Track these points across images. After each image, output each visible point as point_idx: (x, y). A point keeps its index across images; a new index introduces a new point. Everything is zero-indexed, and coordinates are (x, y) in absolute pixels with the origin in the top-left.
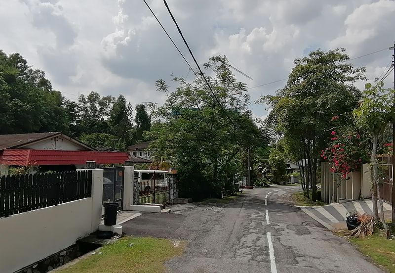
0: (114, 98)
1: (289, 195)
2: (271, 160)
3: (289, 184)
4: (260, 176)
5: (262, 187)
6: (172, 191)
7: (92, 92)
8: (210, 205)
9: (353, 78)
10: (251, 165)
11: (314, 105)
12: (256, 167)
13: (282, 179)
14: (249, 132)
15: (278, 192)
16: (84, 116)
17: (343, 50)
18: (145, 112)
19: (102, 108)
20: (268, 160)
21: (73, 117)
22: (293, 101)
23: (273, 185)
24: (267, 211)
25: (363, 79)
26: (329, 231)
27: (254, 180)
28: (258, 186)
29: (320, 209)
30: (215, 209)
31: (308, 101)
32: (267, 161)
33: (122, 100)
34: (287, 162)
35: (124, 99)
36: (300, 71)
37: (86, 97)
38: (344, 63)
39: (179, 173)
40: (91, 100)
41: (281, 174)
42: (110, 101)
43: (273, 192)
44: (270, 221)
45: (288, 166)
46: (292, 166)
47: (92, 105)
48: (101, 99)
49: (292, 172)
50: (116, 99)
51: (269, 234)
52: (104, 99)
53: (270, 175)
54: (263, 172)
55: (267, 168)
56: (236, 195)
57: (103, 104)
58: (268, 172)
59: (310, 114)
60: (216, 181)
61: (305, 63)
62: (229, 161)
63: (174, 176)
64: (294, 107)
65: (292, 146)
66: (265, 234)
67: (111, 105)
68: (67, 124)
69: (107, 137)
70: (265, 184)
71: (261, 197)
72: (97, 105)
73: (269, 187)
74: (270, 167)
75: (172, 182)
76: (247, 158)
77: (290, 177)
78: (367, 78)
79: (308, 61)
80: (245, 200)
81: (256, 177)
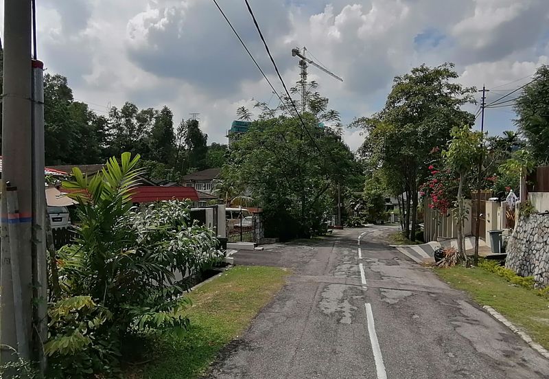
0: (157, 112)
1: (386, 236)
2: (366, 195)
3: (388, 224)
4: (353, 214)
5: (355, 227)
6: (258, 231)
7: (126, 104)
8: (300, 245)
9: (460, 101)
10: (342, 201)
11: (415, 133)
12: (348, 203)
13: (379, 218)
14: (342, 166)
15: (375, 232)
16: (118, 136)
17: (452, 65)
18: (199, 130)
19: (141, 125)
20: (363, 194)
21: (101, 137)
22: (391, 128)
23: (368, 225)
24: (359, 249)
25: (472, 102)
26: (417, 263)
27: (344, 219)
28: (350, 226)
29: (417, 248)
30: (306, 248)
31: (408, 128)
32: (360, 195)
33: (167, 114)
34: (386, 196)
35: (170, 112)
36: (402, 91)
37: (120, 109)
38: (452, 81)
39: (264, 211)
40: (126, 114)
41: (378, 211)
42: (152, 116)
43: (368, 233)
44: (362, 256)
45: (388, 200)
46: (394, 201)
47: (128, 122)
48: (139, 112)
49: (393, 209)
50: (160, 113)
51: (361, 265)
52: (144, 112)
53: (365, 212)
54: (355, 208)
55: (361, 204)
56: (325, 236)
57: (142, 120)
58: (362, 208)
59: (410, 144)
60: (304, 220)
61: (407, 81)
62: (317, 197)
63: (260, 214)
64: (392, 136)
65: (390, 177)
66: (358, 264)
67: (154, 121)
68: (99, 148)
69: (154, 165)
70: (358, 223)
71: (354, 237)
72: (134, 121)
73: (364, 227)
74: (364, 203)
75: (258, 221)
76: (337, 192)
77: (390, 215)
78: (477, 101)
79: (411, 79)
80: (336, 240)
81: (347, 215)
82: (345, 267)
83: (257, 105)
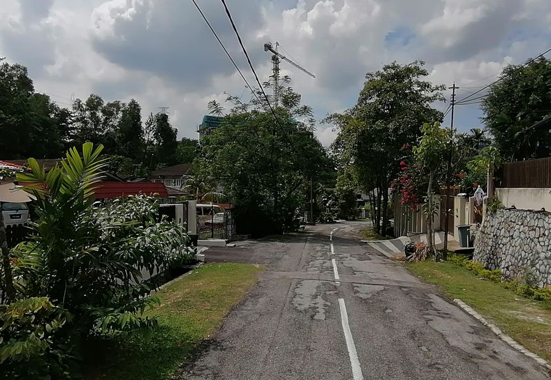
0: (124, 105)
1: (358, 231)
2: (338, 191)
3: (360, 220)
4: (325, 210)
5: (327, 223)
6: (229, 227)
7: (91, 96)
8: (272, 241)
9: (430, 98)
10: (314, 197)
11: (386, 129)
12: (320, 199)
13: (351, 214)
15: (346, 227)
16: (82, 129)
17: (422, 63)
18: (168, 124)
19: (106, 119)
20: (335, 190)
21: (64, 130)
22: (363, 125)
23: (340, 221)
24: (332, 245)
25: (441, 100)
26: (388, 258)
27: (317, 215)
28: (323, 222)
30: (279, 244)
31: (380, 124)
32: (332, 191)
33: (135, 107)
34: (357, 192)
35: (138, 105)
36: (374, 87)
37: (84, 101)
38: (422, 79)
39: (236, 207)
40: (91, 107)
41: (349, 207)
42: (118, 109)
43: (340, 228)
44: (334, 252)
45: (359, 197)
46: (365, 197)
47: (93, 115)
48: (105, 105)
49: (364, 205)
50: (127, 106)
51: (334, 260)
52: (110, 105)
53: (336, 208)
54: (327, 205)
55: (333, 200)
56: (297, 232)
57: (108, 113)
58: (334, 205)
59: (381, 140)
60: (276, 216)
61: (379, 78)
62: (290, 193)
63: (232, 210)
64: (363, 132)
65: (362, 173)
66: (330, 260)
67: (120, 115)
68: (61, 142)
69: (120, 160)
70: (330, 219)
71: (326, 233)
72: (100, 114)
73: (336, 222)
74: (336, 199)
76: (309, 188)
77: (361, 211)
78: (446, 98)
79: (382, 76)
80: (308, 236)
81: (320, 211)
82: (318, 263)
83: (229, 99)
